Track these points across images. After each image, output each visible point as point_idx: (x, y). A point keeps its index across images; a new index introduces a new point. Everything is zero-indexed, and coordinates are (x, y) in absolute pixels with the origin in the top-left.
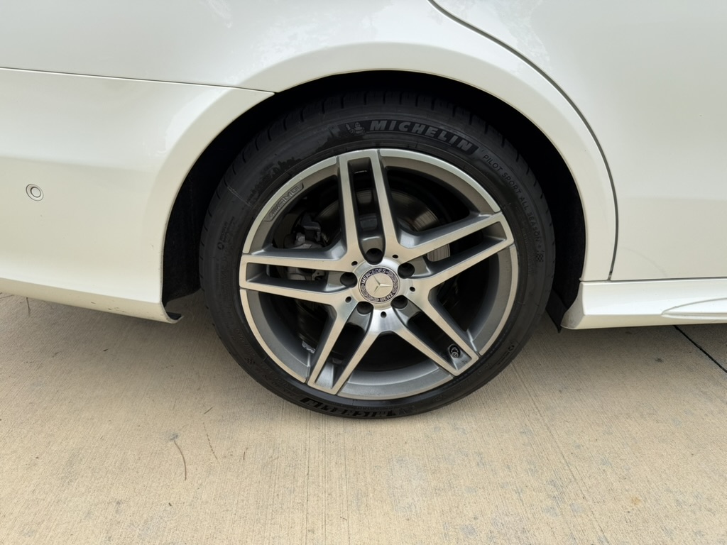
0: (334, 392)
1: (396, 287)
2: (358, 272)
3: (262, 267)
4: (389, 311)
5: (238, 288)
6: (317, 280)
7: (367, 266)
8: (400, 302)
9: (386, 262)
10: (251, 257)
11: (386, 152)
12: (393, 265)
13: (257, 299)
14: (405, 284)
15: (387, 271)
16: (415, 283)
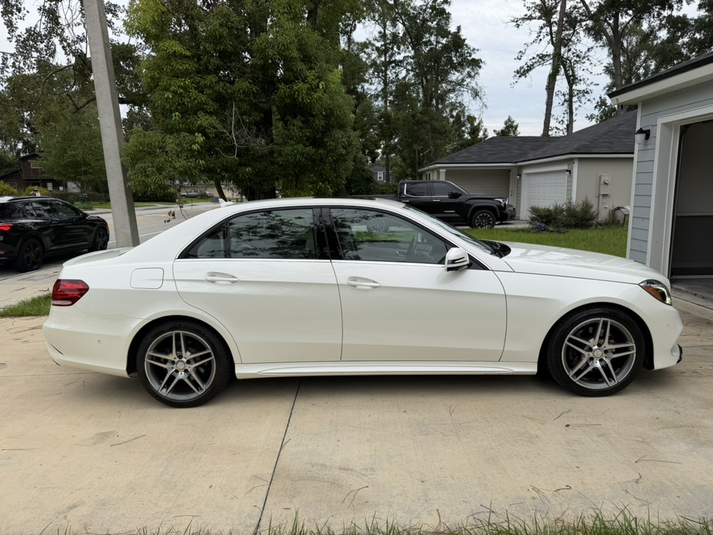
0: (165, 395)
1: (185, 366)
2: (176, 361)
3: (153, 356)
4: (183, 373)
5: (144, 360)
6: (165, 361)
7: (178, 359)
8: (186, 371)
9: (183, 359)
10: (150, 353)
11: (184, 332)
12: (185, 360)
13: (149, 364)
14: (188, 365)
15: (183, 361)
16: (190, 366)
